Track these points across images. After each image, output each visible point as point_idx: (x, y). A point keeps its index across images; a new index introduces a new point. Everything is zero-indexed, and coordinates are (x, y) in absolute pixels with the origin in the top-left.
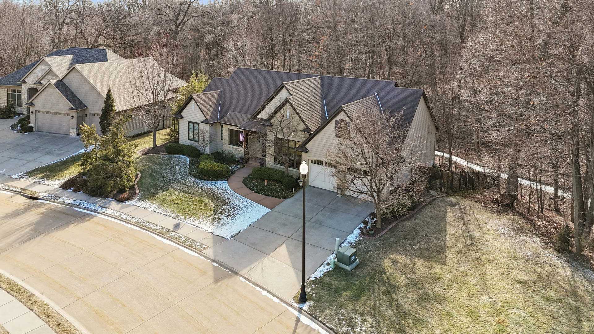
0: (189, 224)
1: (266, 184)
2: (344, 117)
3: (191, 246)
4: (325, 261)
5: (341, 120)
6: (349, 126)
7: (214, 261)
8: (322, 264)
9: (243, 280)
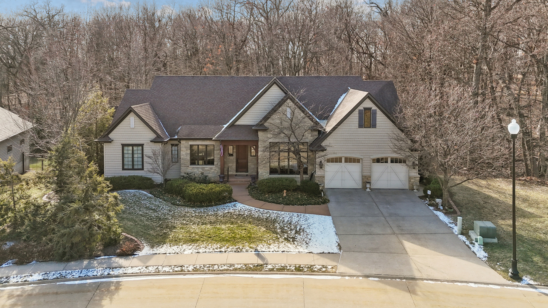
0: (268, 252)
1: (285, 195)
2: (368, 104)
3: (314, 271)
4: (465, 242)
5: (365, 109)
6: (375, 113)
7: (367, 276)
8: (467, 245)
9: (430, 282)
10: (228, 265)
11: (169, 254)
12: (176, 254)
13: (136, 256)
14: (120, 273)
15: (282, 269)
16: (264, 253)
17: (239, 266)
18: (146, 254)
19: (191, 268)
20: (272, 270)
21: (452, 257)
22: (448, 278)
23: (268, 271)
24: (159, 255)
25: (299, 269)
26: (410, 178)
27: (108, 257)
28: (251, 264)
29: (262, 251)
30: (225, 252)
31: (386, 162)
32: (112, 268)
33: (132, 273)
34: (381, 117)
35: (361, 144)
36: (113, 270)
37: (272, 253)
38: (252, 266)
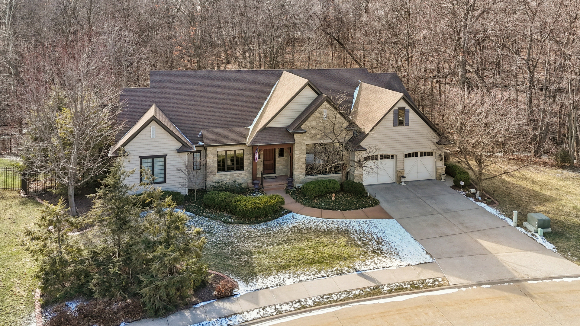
0: (370, 271)
1: (333, 198)
2: (403, 104)
3: (430, 287)
4: (527, 234)
5: (399, 109)
6: (408, 112)
7: (479, 284)
8: (530, 237)
9: (532, 282)
10: (346, 293)
11: (271, 288)
12: (278, 286)
13: (238, 296)
14: (240, 322)
15: (399, 289)
16: (366, 272)
17: (357, 292)
18: (246, 292)
19: (310, 302)
20: (390, 291)
21: (529, 253)
22: (544, 275)
23: (388, 293)
24: (261, 290)
25: (415, 287)
26: (437, 169)
27: (207, 302)
28: (366, 288)
29: (363, 270)
30: (328, 276)
31: (417, 156)
32: (227, 317)
33: (254, 319)
34: (413, 116)
35: (396, 142)
36: (229, 319)
37: (374, 270)
38: (369, 290)
